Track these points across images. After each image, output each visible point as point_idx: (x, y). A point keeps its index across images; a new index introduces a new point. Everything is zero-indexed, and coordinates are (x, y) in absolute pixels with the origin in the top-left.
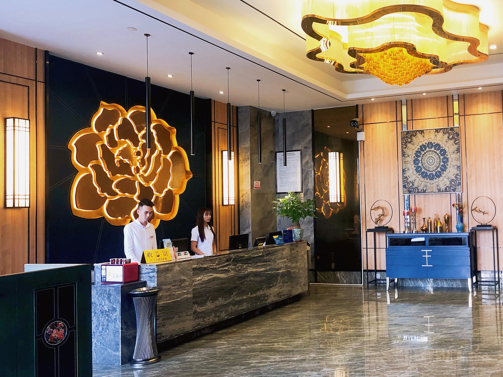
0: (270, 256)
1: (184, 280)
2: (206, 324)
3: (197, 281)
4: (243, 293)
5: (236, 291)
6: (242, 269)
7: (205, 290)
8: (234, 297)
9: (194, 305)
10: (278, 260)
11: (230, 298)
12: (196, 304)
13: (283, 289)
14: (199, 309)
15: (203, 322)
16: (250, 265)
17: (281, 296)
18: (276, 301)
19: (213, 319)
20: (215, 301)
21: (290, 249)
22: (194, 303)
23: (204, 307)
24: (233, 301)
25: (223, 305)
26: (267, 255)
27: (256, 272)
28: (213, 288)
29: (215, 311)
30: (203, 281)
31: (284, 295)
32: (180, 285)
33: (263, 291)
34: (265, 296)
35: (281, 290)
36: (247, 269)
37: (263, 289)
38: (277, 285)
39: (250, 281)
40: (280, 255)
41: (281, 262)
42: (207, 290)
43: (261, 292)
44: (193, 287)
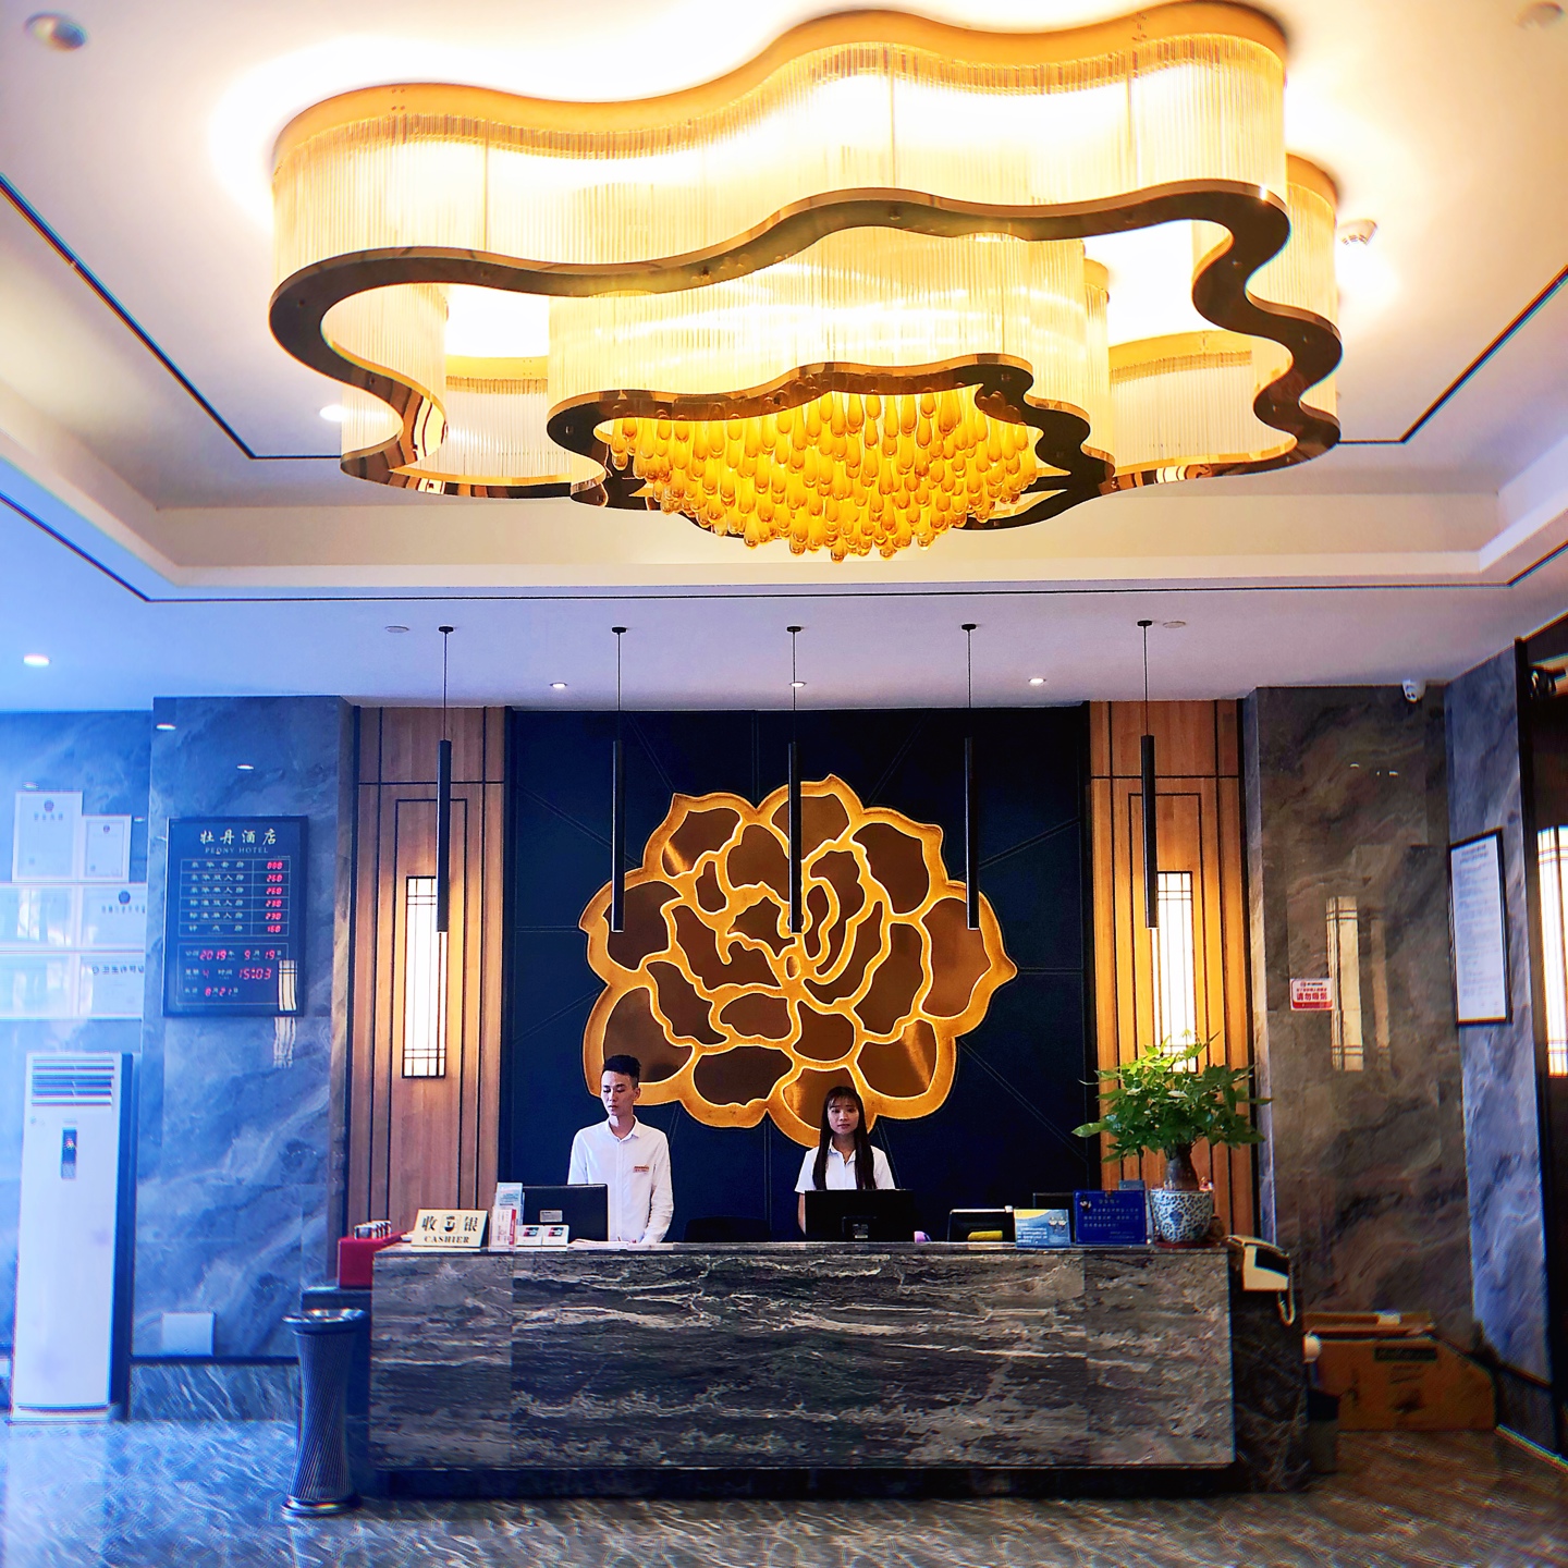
0: (936, 1285)
1: (478, 1312)
2: (568, 1461)
3: (533, 1321)
4: (763, 1396)
5: (725, 1384)
6: (756, 1313)
7: (565, 1354)
8: (710, 1400)
9: (516, 1393)
10: (994, 1306)
11: (689, 1399)
12: (527, 1393)
13: (1030, 1425)
14: (540, 1410)
15: (555, 1454)
16: (806, 1305)
17: (1008, 1453)
18: (969, 1463)
19: (600, 1455)
20: (614, 1398)
21: (1087, 1270)
22: (518, 1386)
23: (561, 1408)
24: (704, 1415)
25: (651, 1417)
26: (914, 1279)
27: (844, 1333)
28: (605, 1356)
29: (615, 1429)
30: (559, 1326)
31: (1029, 1452)
32: (460, 1323)
33: (885, 1413)
34: (898, 1429)
35: (1009, 1429)
36: (788, 1315)
37: (883, 1405)
38: (983, 1406)
39: (805, 1361)
40: (1006, 1289)
41: (1012, 1318)
42: (576, 1355)
43: (873, 1414)
44: (514, 1336)
